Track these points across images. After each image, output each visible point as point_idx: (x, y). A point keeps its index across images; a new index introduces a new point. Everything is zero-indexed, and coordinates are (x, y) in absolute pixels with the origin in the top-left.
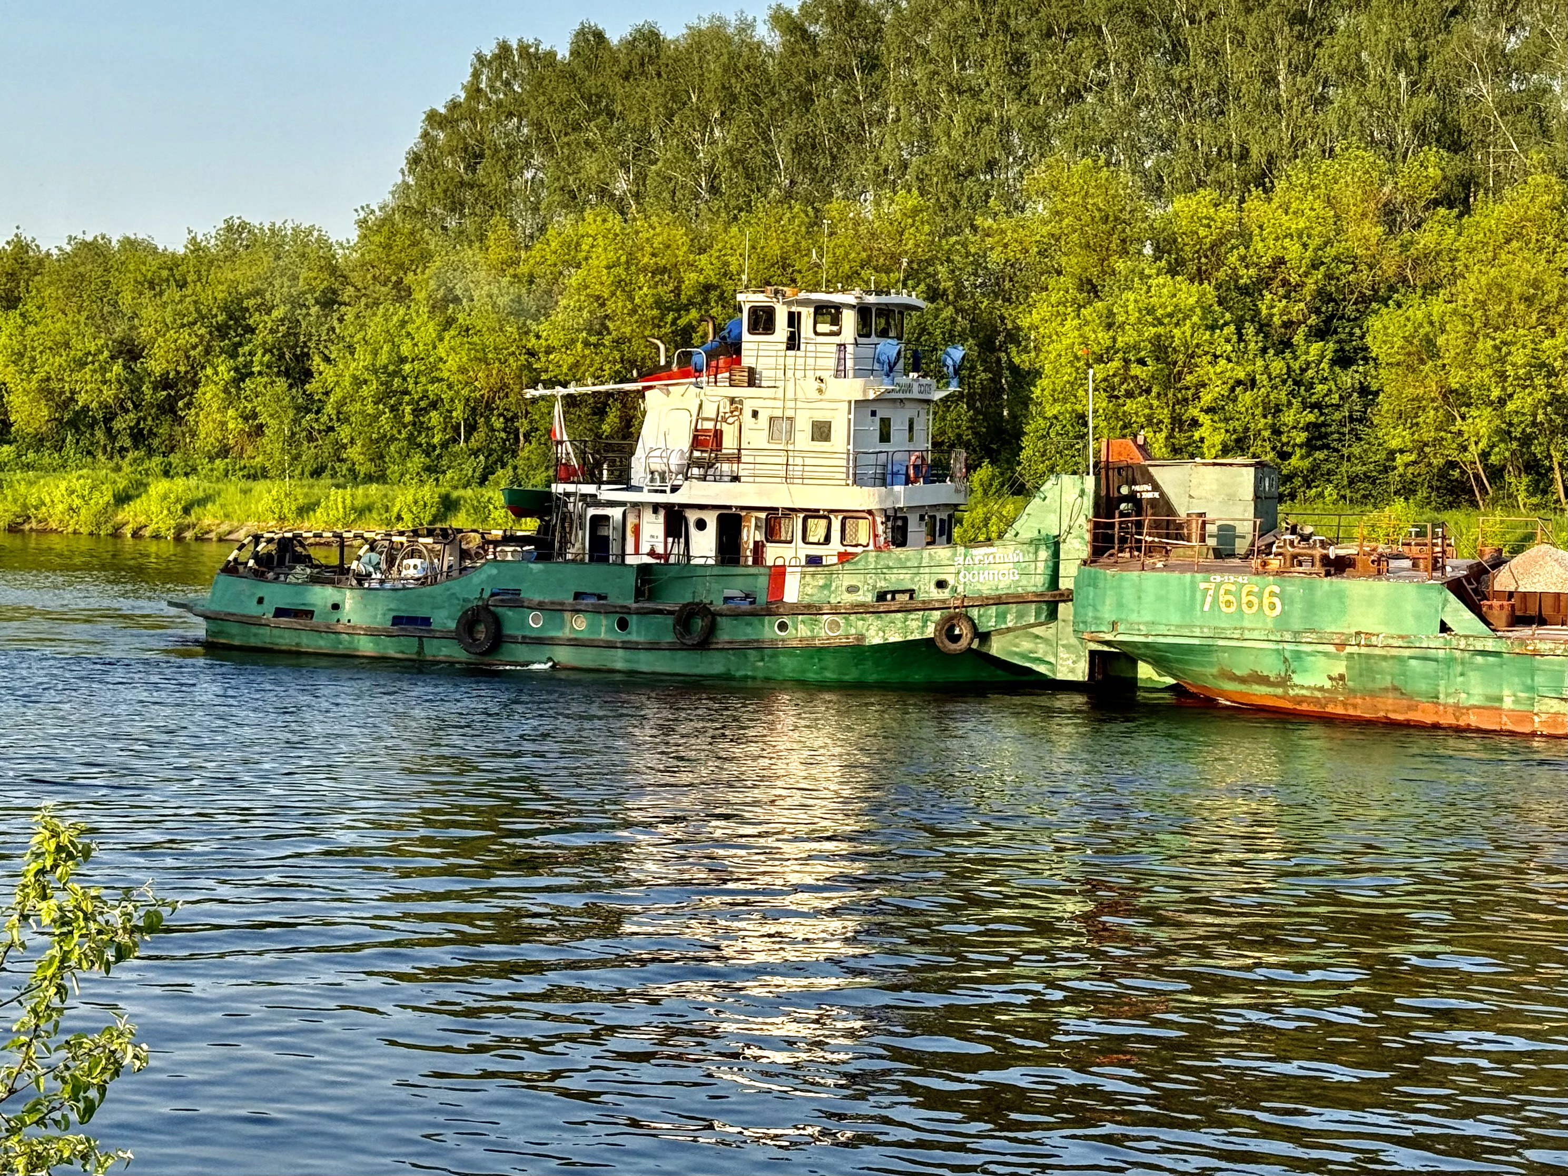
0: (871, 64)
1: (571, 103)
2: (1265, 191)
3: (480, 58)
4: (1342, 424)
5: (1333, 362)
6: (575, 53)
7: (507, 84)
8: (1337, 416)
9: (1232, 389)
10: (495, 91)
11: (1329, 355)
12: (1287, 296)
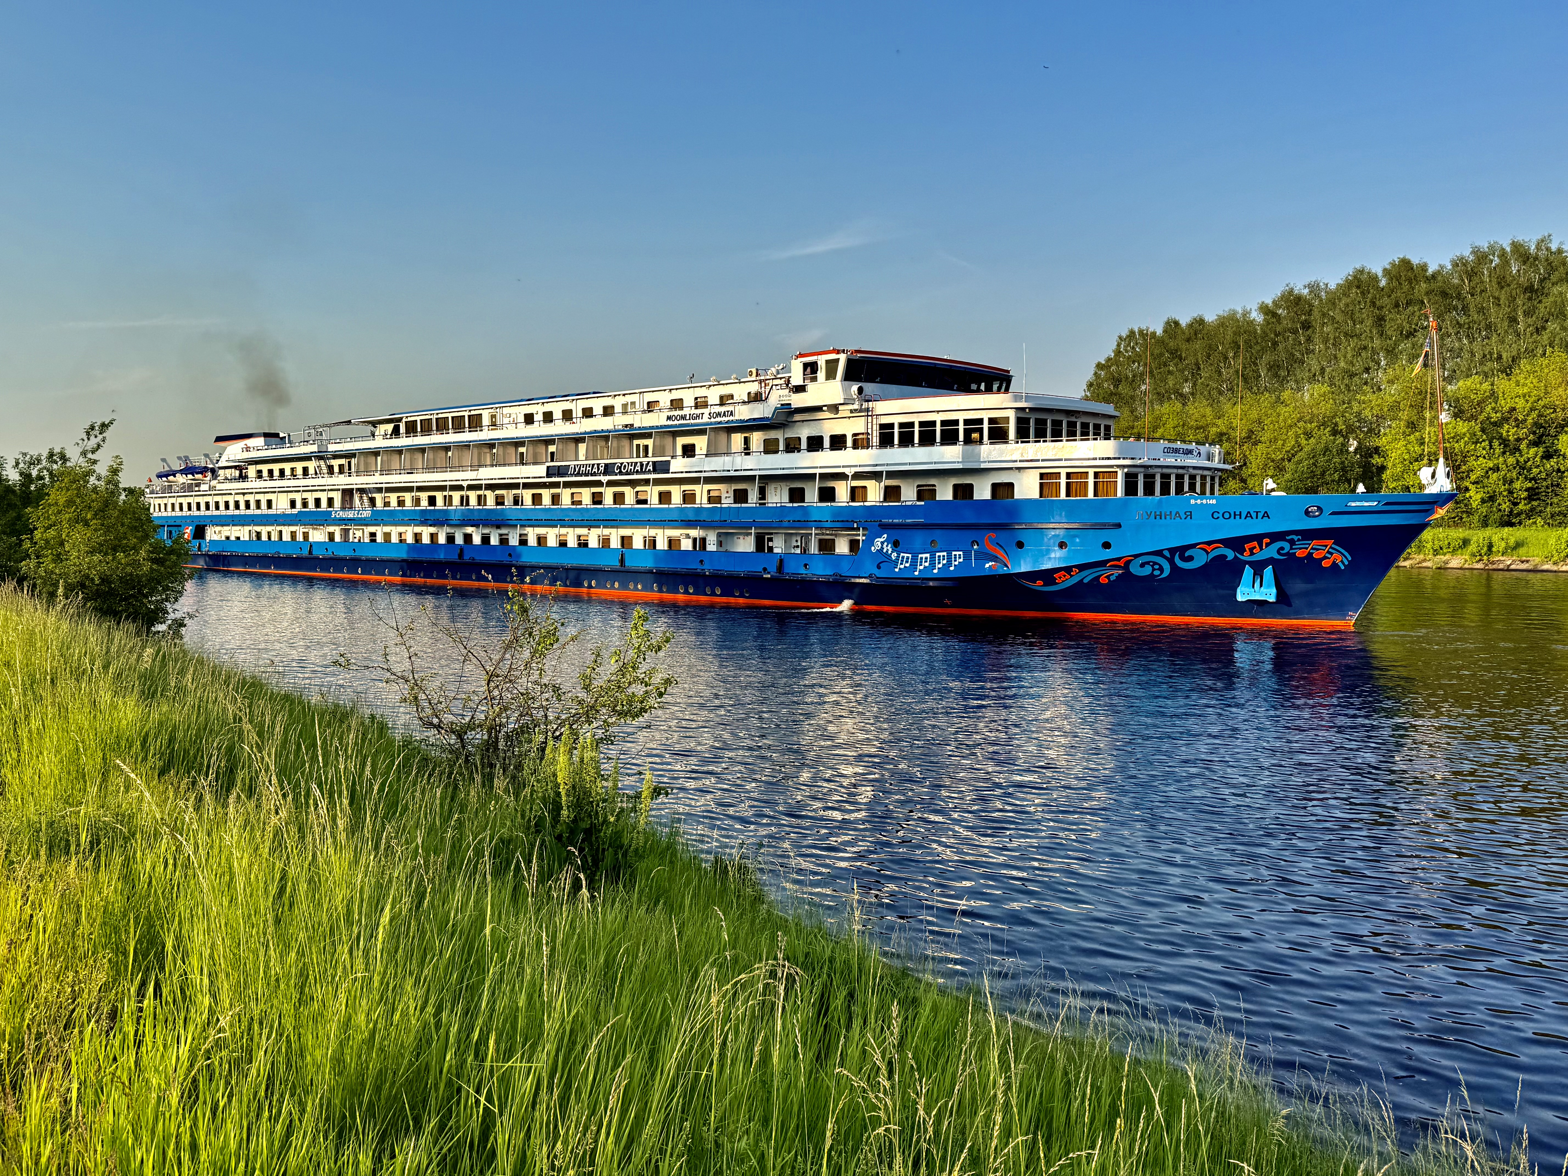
0: (1306, 326)
1: (1162, 355)
2: (1507, 375)
3: (1120, 338)
4: (1547, 487)
5: (1542, 458)
6: (1165, 331)
7: (1133, 348)
8: (1544, 484)
9: (1487, 472)
10: (1127, 351)
11: (1540, 454)
12: (1518, 426)
